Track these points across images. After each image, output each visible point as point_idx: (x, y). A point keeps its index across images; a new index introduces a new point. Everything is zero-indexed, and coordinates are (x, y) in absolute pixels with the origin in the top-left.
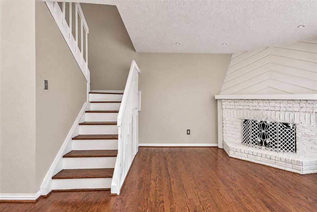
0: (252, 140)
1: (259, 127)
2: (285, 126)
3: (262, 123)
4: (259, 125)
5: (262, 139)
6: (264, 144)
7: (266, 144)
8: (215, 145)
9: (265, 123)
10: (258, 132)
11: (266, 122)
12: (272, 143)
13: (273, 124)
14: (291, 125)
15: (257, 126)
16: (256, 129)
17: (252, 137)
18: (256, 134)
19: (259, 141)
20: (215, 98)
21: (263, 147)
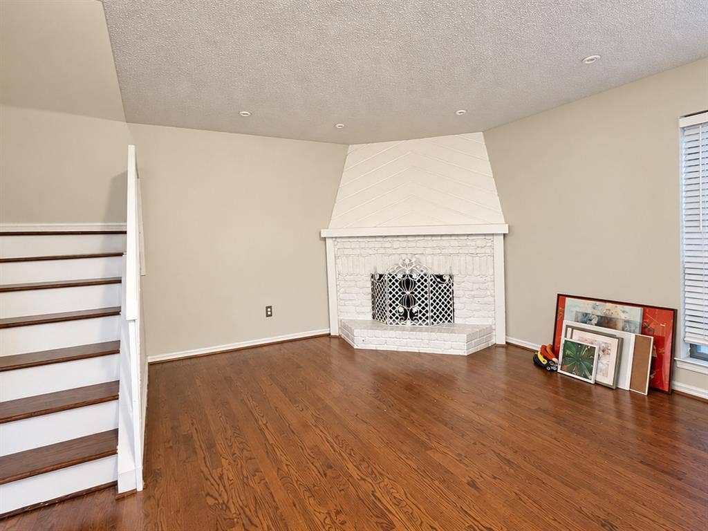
0: (391, 311)
1: (401, 287)
2: (439, 280)
3: (406, 278)
4: (400, 284)
5: (406, 307)
6: (409, 317)
7: (412, 315)
8: (325, 331)
9: (409, 278)
10: (400, 296)
11: (411, 276)
12: (421, 312)
13: (422, 277)
14: (447, 278)
15: (397, 284)
16: (397, 290)
17: (391, 305)
18: (397, 299)
19: (401, 310)
20: (322, 236)
21: (409, 322)
